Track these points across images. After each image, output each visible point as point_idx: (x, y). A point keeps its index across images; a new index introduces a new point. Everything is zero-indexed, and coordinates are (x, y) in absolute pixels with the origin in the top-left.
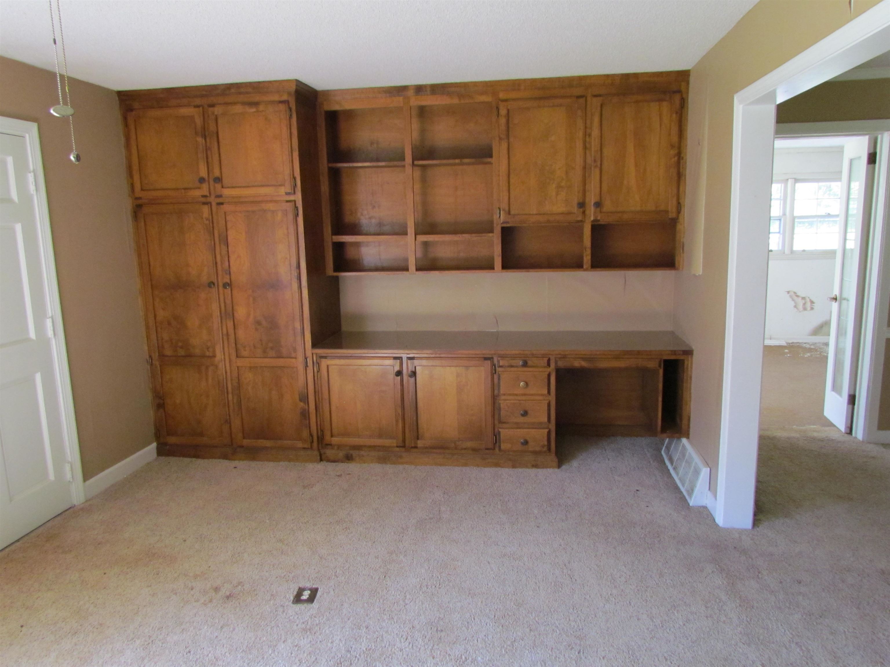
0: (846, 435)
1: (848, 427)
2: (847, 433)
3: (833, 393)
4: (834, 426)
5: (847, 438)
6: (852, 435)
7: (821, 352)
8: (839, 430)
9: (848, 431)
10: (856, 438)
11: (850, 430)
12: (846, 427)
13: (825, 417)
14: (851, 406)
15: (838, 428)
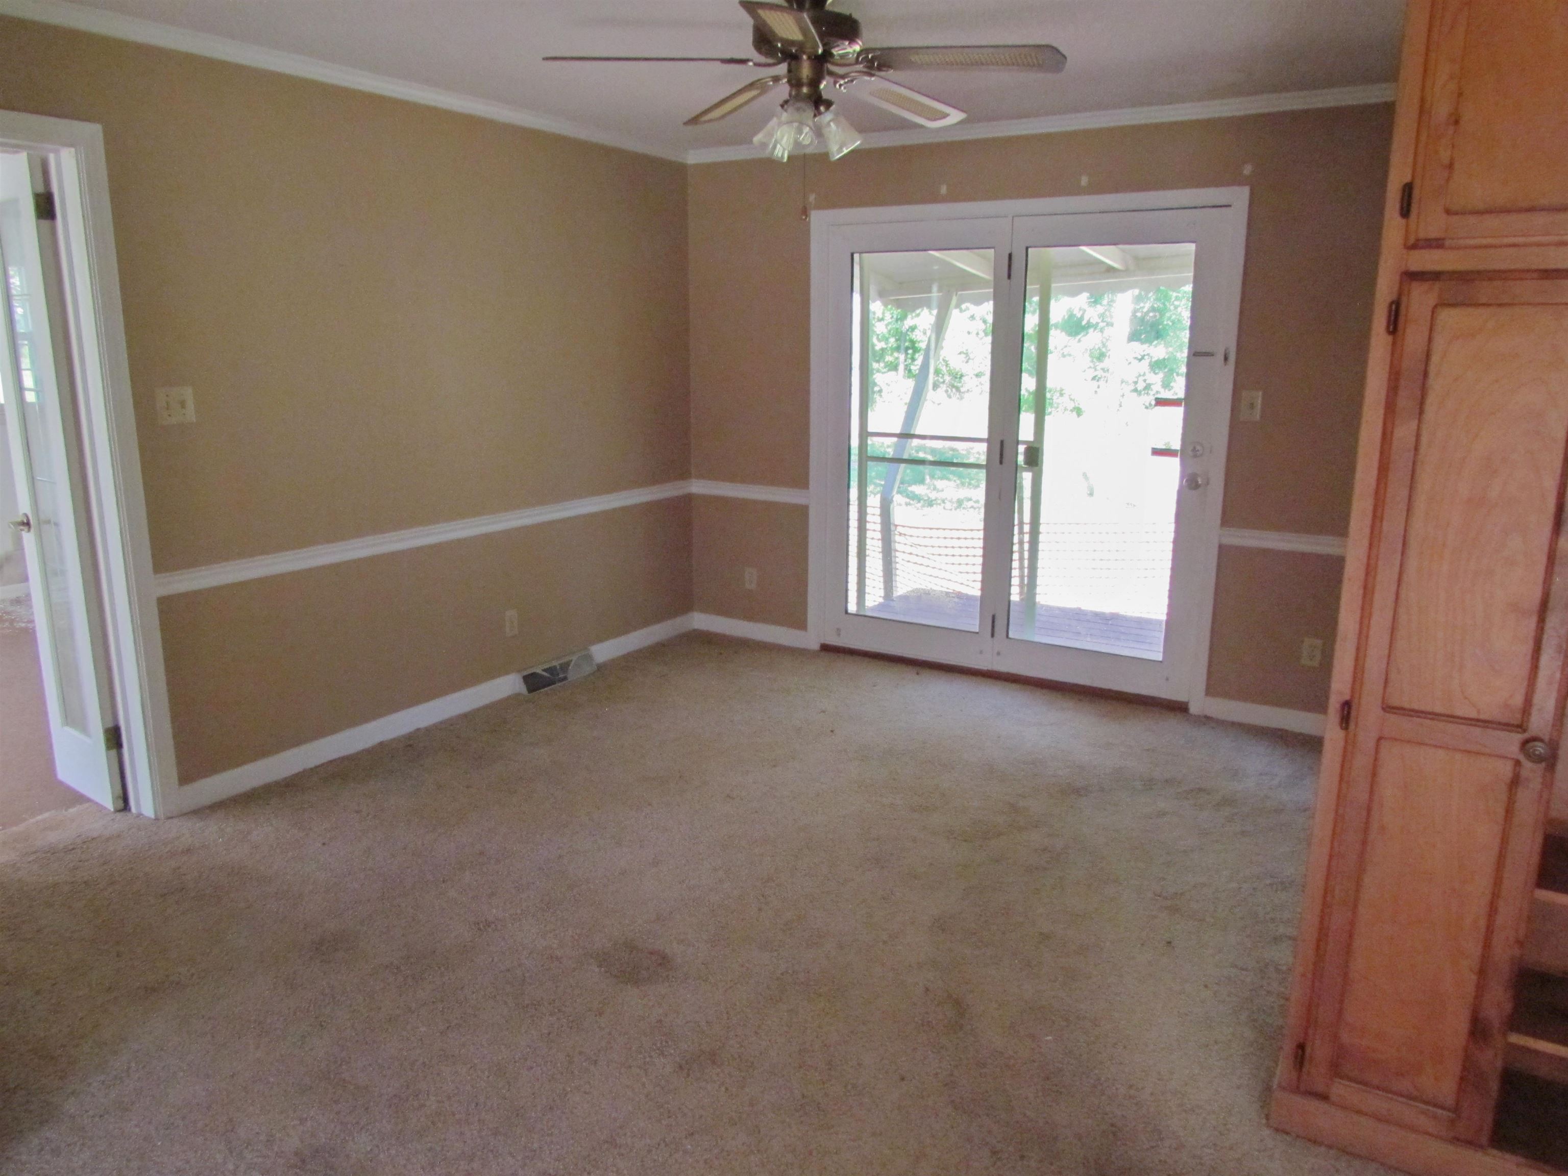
0: (119, 815)
1: (119, 797)
2: (120, 811)
3: (69, 730)
4: (89, 800)
5: (122, 822)
6: (130, 810)
7: (12, 621)
8: (101, 808)
9: (121, 804)
10: (139, 815)
11: (124, 801)
12: (115, 799)
13: (61, 783)
14: (114, 752)
15: (97, 803)
